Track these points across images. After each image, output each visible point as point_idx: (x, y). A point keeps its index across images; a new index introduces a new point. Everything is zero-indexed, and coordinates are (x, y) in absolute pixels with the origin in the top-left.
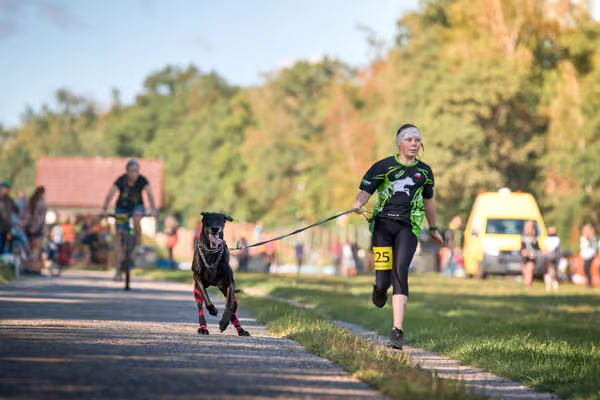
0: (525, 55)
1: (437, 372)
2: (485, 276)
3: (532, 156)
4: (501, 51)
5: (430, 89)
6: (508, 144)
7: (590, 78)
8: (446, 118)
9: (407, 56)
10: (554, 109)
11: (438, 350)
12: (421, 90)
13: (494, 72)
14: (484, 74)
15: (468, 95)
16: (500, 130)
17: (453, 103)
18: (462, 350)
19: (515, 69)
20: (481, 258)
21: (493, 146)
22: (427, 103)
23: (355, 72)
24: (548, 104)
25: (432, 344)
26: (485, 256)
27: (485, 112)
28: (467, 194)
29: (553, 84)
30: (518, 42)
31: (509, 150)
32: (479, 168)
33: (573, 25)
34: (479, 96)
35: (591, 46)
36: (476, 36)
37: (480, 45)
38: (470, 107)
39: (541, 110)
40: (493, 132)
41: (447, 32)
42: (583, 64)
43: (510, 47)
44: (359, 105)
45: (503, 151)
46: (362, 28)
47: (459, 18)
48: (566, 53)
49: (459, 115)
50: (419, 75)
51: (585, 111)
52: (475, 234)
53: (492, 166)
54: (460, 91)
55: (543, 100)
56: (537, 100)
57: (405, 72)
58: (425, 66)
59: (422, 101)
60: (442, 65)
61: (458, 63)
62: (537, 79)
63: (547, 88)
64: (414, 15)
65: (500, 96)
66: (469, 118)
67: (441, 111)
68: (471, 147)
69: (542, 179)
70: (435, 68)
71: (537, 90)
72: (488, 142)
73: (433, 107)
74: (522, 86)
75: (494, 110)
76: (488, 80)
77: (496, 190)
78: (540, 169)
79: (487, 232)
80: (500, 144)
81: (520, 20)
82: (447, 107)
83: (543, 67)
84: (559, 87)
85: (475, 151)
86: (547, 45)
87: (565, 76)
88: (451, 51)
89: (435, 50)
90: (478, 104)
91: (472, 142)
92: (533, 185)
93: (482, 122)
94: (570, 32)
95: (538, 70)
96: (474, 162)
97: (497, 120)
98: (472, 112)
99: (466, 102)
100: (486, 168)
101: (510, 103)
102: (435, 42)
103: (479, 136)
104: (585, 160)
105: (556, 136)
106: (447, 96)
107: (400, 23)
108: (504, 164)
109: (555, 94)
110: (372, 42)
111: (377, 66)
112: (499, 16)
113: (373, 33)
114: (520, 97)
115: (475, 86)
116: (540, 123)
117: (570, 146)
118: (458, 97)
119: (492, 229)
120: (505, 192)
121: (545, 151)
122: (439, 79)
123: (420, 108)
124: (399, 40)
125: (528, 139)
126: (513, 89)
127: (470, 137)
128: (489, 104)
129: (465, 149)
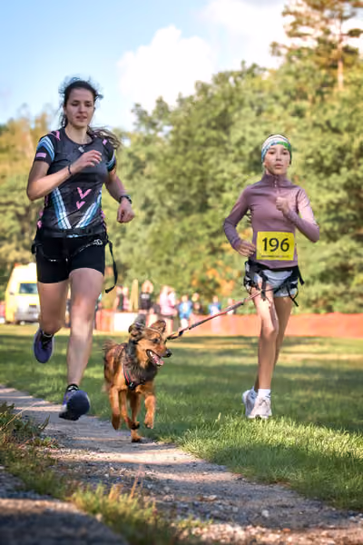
2: (18, 323)
15: (10, 198)
20: (15, 310)
26: (18, 309)
28: (9, 267)
32: (17, 249)
34: (17, 200)
36: (16, 160)
38: (12, 207)
40: (26, 225)
49: (4, 212)
52: (12, 294)
53: (26, 247)
54: (5, 196)
61: (3, 177)
66: (11, 215)
68: (11, 235)
72: (23, 231)
75: (28, 209)
77: (27, 264)
79: (20, 292)
85: (15, 238)
90: (17, 205)
91: (12, 231)
93: (19, 217)
96: (14, 245)
97: (30, 216)
98: (12, 211)
99: (8, 204)
100: (22, 249)
103: (17, 227)
115: (15, 193)
119: (23, 291)
127: (11, 227)
128: (24, 205)
129: (7, 236)
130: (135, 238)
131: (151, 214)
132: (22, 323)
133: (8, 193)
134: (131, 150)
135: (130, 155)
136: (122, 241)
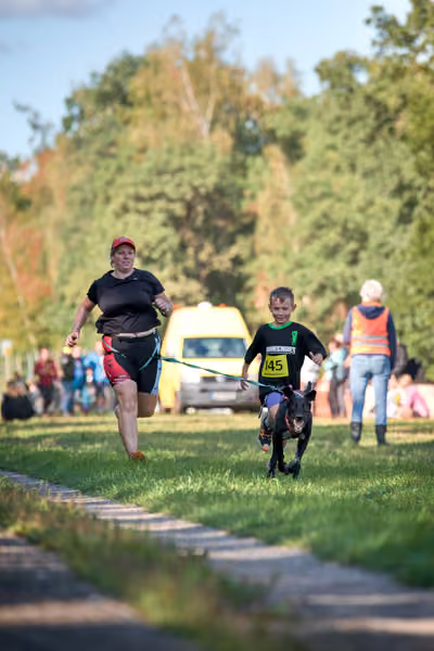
0: (223, 139)
1: (116, 522)
2: (185, 410)
3: (237, 261)
4: (194, 134)
5: (110, 183)
6: (208, 248)
7: (301, 165)
8: (132, 218)
9: (78, 143)
10: (261, 204)
11: (120, 497)
12: (99, 184)
13: (188, 160)
14: (175, 163)
15: (156, 189)
16: (196, 231)
17: (139, 199)
18: (151, 495)
19: (212, 157)
20: (178, 388)
21: (190, 251)
22: (108, 200)
23: (15, 164)
24: (253, 197)
25: (115, 490)
27: (179, 210)
29: (258, 173)
30: (214, 123)
31: (210, 255)
32: (175, 278)
33: (278, 101)
34: (169, 190)
35: (301, 126)
36: (164, 116)
37: (169, 128)
38: (161, 204)
39: (246, 205)
40: (189, 235)
41: (128, 112)
42: (293, 148)
43: (205, 128)
44: (22, 205)
45: (203, 256)
46: (21, 108)
47: (140, 94)
48: (272, 136)
49: (147, 213)
50: (96, 166)
51: (298, 206)
53: (189, 274)
54: (148, 184)
55: (247, 193)
56: (240, 195)
57: (79, 162)
58: (102, 154)
59: (101, 197)
60: (124, 153)
61: (143, 150)
62: (240, 168)
63: (252, 178)
64: (87, 92)
65: (195, 189)
66: (159, 217)
67: (125, 209)
68: (164, 253)
69: (250, 290)
70: (113, 156)
71: (240, 181)
72: (183, 246)
73: (115, 205)
74: (222, 176)
75: (190, 207)
76: (181, 169)
77: (195, 304)
78: (248, 277)
79: (185, 356)
80: (199, 249)
81: (215, 96)
82: (131, 204)
83: (247, 154)
84: (266, 176)
85: (169, 256)
86: (249, 125)
87: (272, 164)
88: (134, 135)
89: (113, 135)
90: (171, 200)
91: (165, 246)
92: (240, 297)
93: (175, 222)
94: (276, 110)
95: (240, 157)
97: (194, 220)
98: (161, 211)
99: (153, 198)
100: (182, 278)
101: (208, 198)
102: (113, 124)
103: (174, 240)
104: (299, 265)
105: (265, 237)
106: (131, 190)
107: (70, 102)
108: (204, 273)
109: (262, 186)
110: (35, 127)
111: (43, 155)
112: (190, 91)
113: (36, 115)
114: (220, 191)
115: (166, 178)
116: (246, 221)
117: (281, 247)
118: (144, 192)
119: (191, 352)
120: (205, 306)
121: (253, 255)
122: (120, 170)
123: (98, 207)
124: (67, 123)
125: (232, 241)
126: (211, 180)
127: (163, 240)
128: (182, 200)
129: (155, 255)
130: (385, 250)
131: (411, 204)
132: (191, 411)
133: (155, 179)
134: (370, 89)
135: (368, 99)
136: (363, 255)
